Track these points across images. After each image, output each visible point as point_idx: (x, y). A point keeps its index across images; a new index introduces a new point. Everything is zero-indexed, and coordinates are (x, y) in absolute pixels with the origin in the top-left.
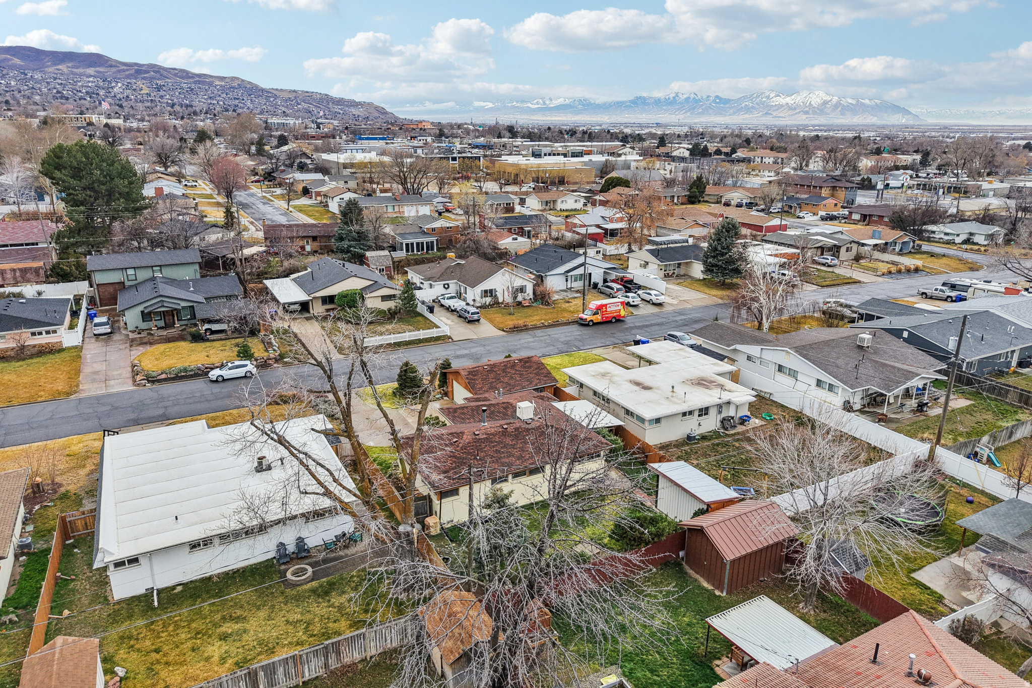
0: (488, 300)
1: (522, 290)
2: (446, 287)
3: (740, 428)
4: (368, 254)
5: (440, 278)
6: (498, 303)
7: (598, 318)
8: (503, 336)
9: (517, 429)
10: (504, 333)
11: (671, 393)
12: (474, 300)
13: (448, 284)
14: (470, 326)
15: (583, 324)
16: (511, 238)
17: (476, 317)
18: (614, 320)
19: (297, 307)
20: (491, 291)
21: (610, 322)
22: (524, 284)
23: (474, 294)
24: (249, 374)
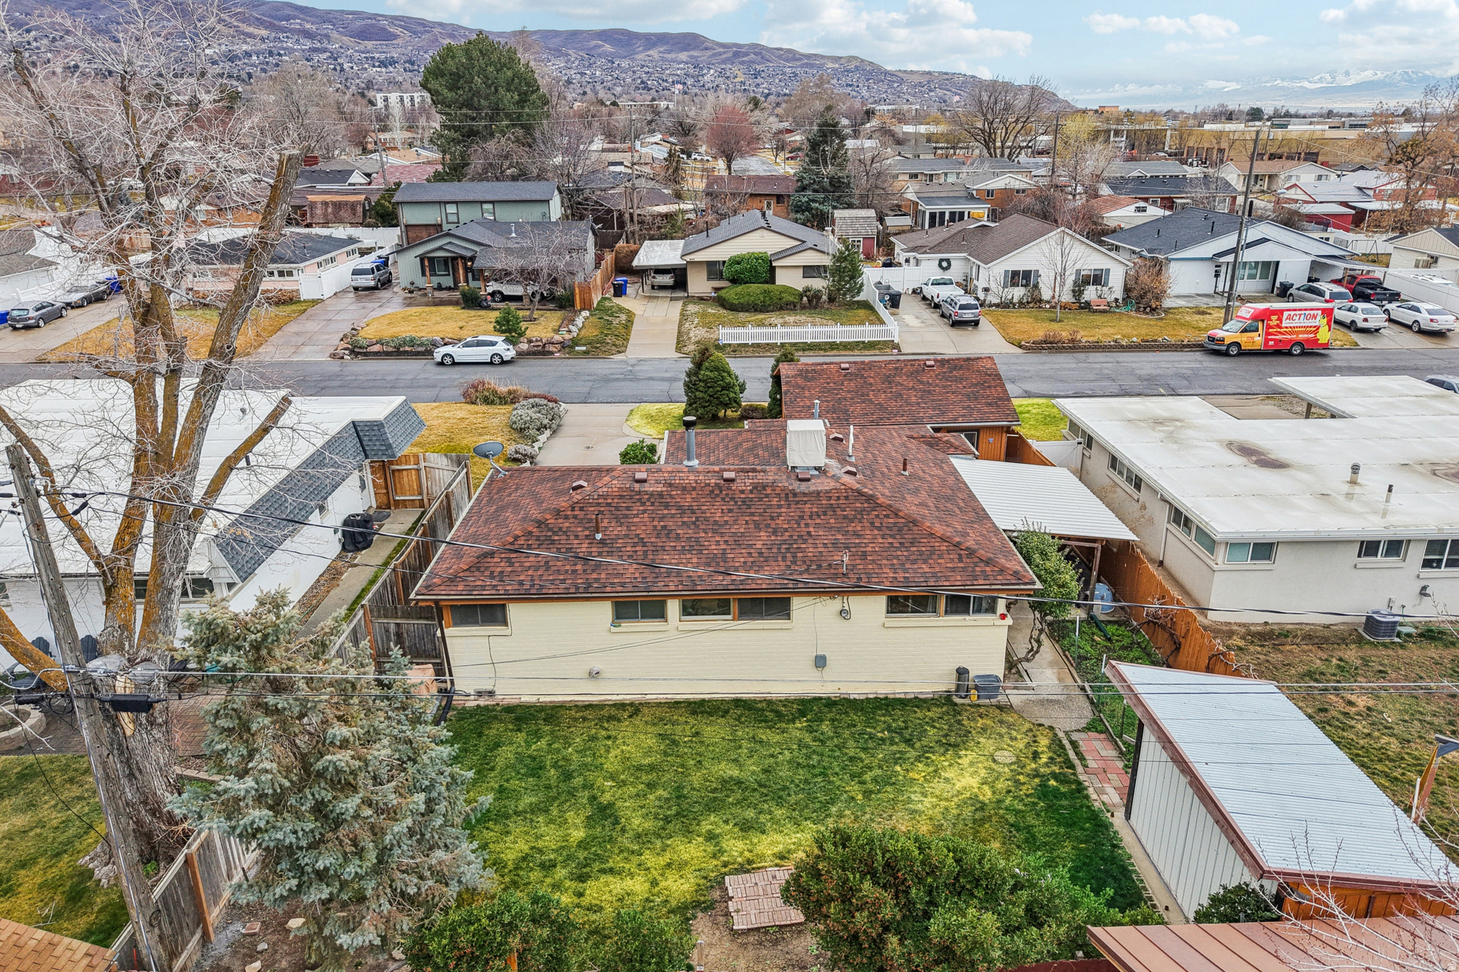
0: (1018, 293)
1: (1097, 279)
2: (945, 265)
4: (838, 213)
5: (934, 249)
6: (1040, 301)
7: (1256, 340)
8: (1017, 356)
10: (1020, 351)
11: (1346, 488)
12: (986, 290)
13: (948, 261)
14: (955, 334)
15: (1217, 350)
16: (1132, 208)
17: (968, 315)
18: (1297, 350)
20: (1027, 274)
21: (1289, 354)
22: (1104, 267)
23: (992, 276)
24: (497, 360)
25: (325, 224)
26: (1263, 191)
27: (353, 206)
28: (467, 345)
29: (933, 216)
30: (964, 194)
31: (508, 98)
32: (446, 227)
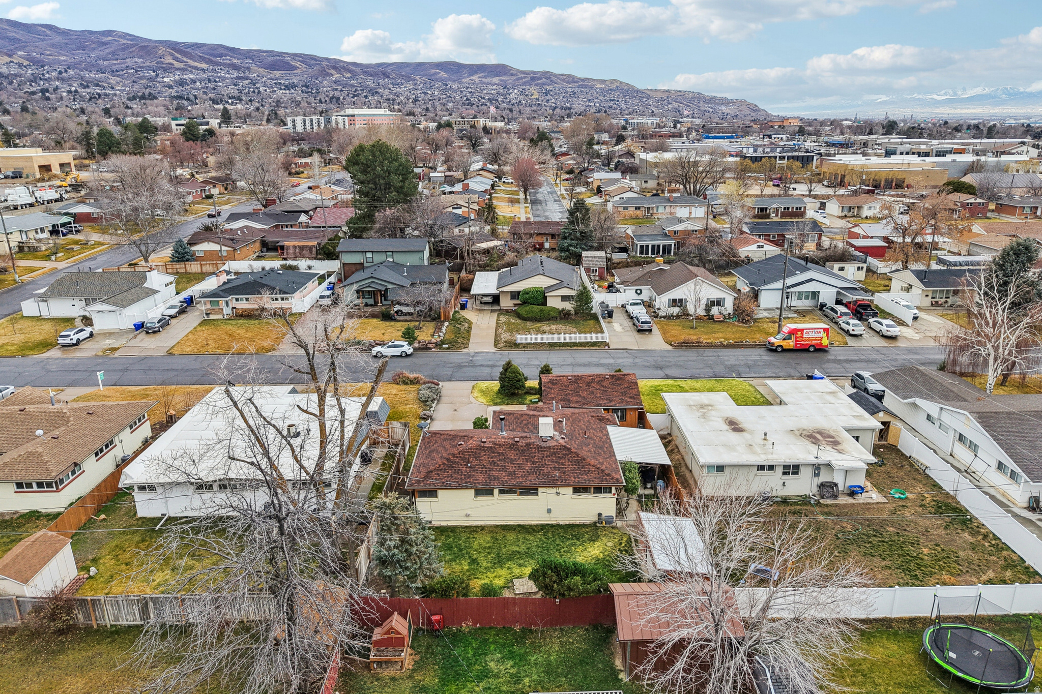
0: (676, 310)
1: (719, 303)
2: (639, 292)
3: (844, 500)
4: (584, 254)
5: (633, 284)
6: (688, 315)
7: (791, 344)
8: (667, 351)
9: (528, 445)
10: (671, 347)
12: (659, 309)
13: (641, 290)
14: (638, 336)
15: (773, 349)
16: (756, 245)
17: (646, 326)
18: (812, 349)
19: (489, 299)
20: (681, 301)
21: (807, 350)
22: (722, 297)
23: (662, 302)
24: (404, 354)
25: (295, 259)
26: (854, 216)
27: (310, 248)
28: (389, 347)
29: (642, 247)
30: (661, 232)
31: (396, 179)
32: (366, 265)
